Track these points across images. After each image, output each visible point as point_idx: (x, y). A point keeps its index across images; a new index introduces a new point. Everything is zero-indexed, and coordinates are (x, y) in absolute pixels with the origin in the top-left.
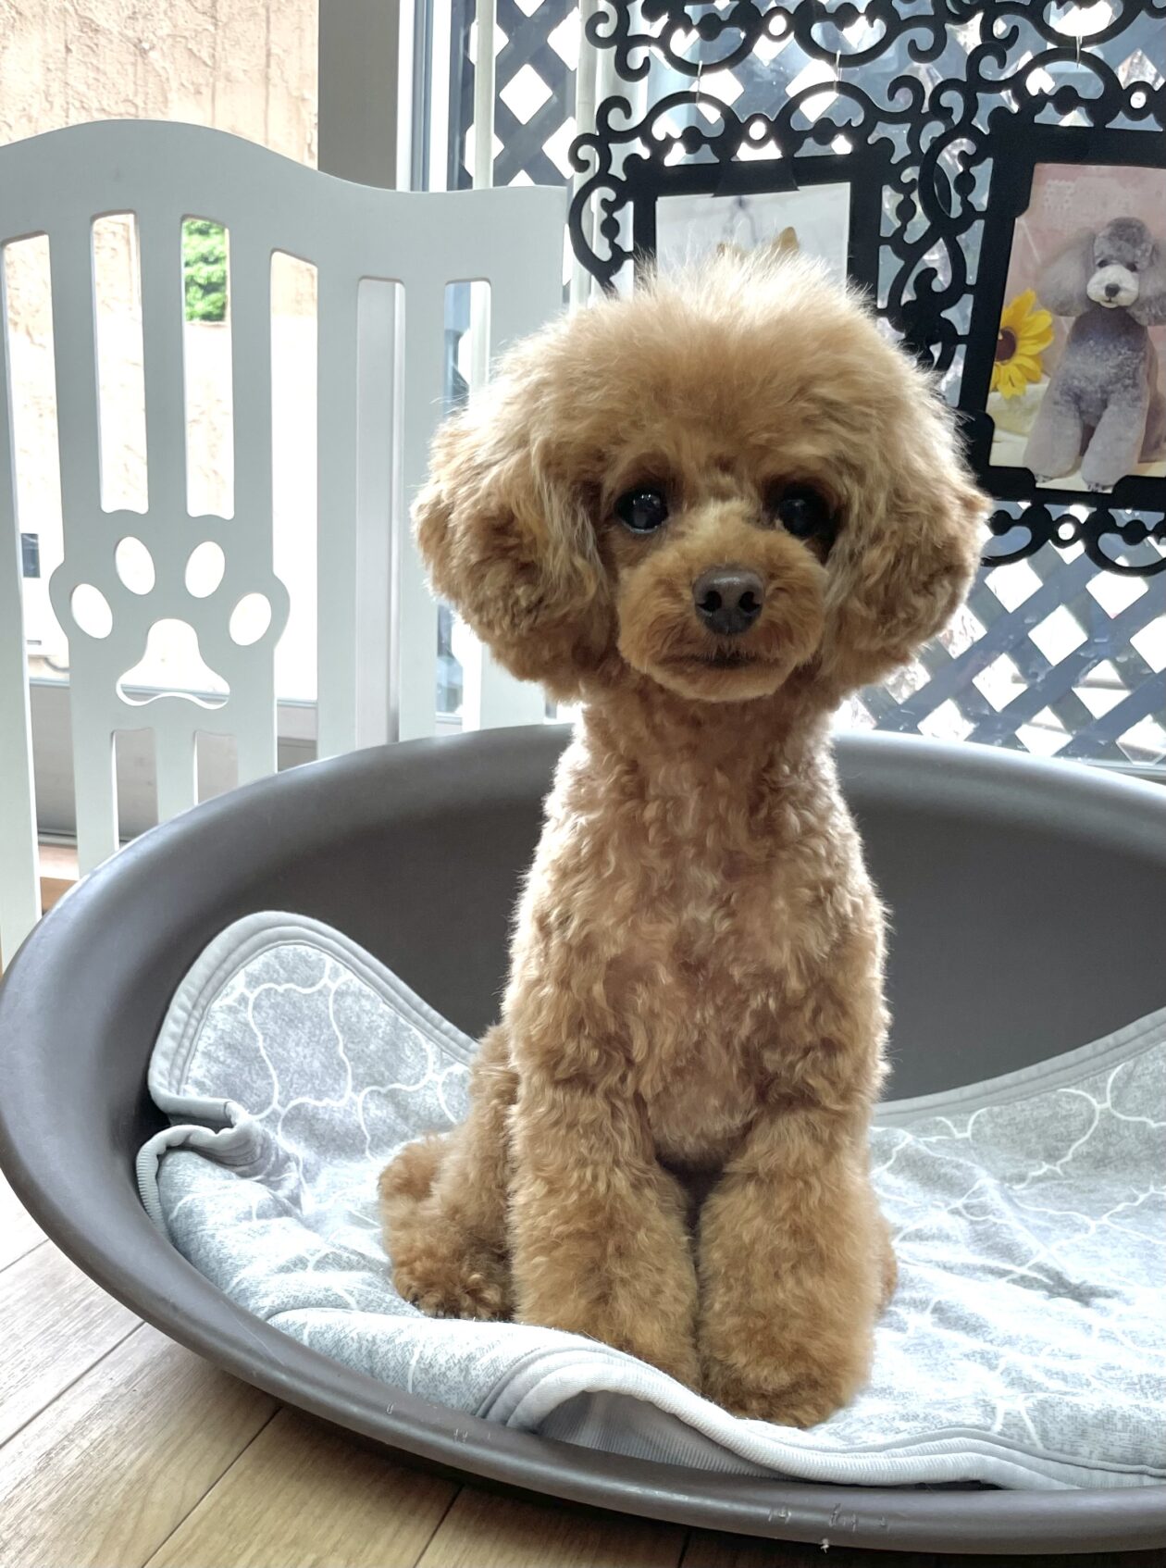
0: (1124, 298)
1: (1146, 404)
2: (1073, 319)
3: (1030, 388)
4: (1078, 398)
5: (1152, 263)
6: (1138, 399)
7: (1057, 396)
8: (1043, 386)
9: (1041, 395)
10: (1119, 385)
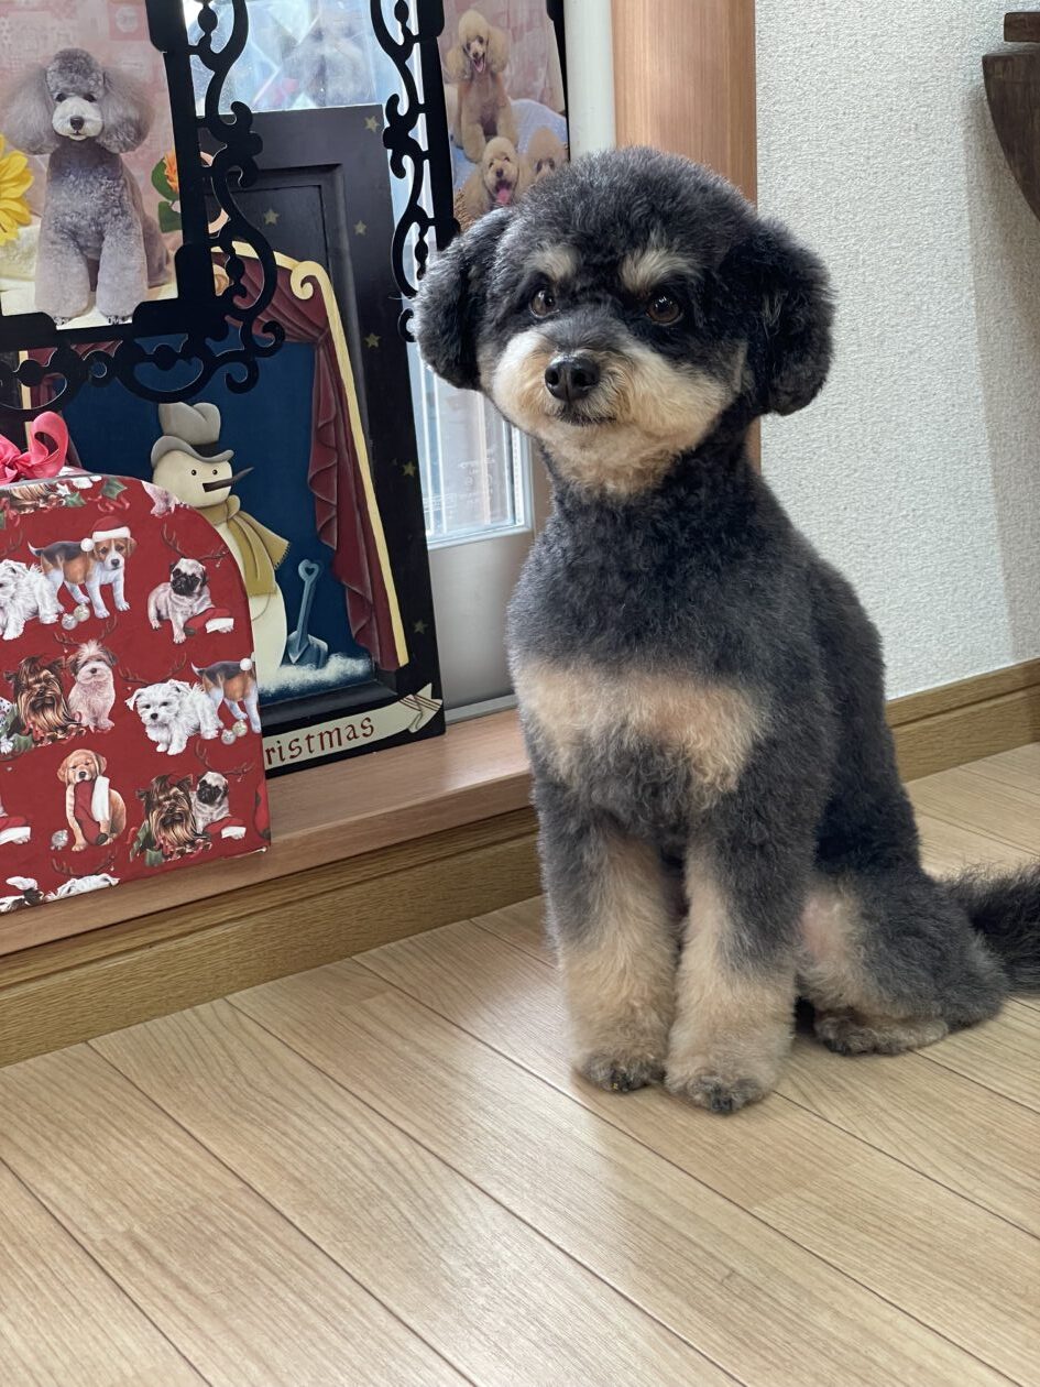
0: (91, 129)
1: (139, 229)
2: (48, 156)
3: (22, 230)
4: (74, 235)
5: (107, 91)
6: (130, 226)
7: (51, 234)
8: (36, 226)
9: (36, 237)
10: (109, 215)
